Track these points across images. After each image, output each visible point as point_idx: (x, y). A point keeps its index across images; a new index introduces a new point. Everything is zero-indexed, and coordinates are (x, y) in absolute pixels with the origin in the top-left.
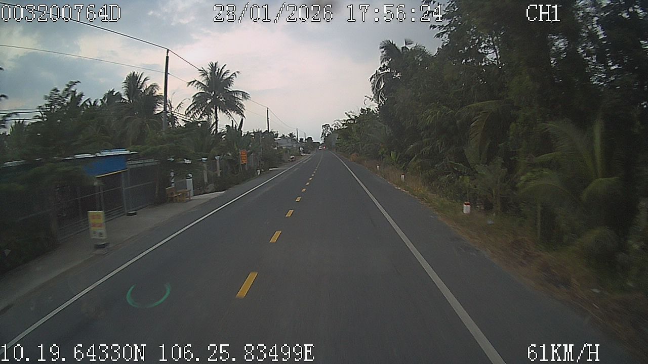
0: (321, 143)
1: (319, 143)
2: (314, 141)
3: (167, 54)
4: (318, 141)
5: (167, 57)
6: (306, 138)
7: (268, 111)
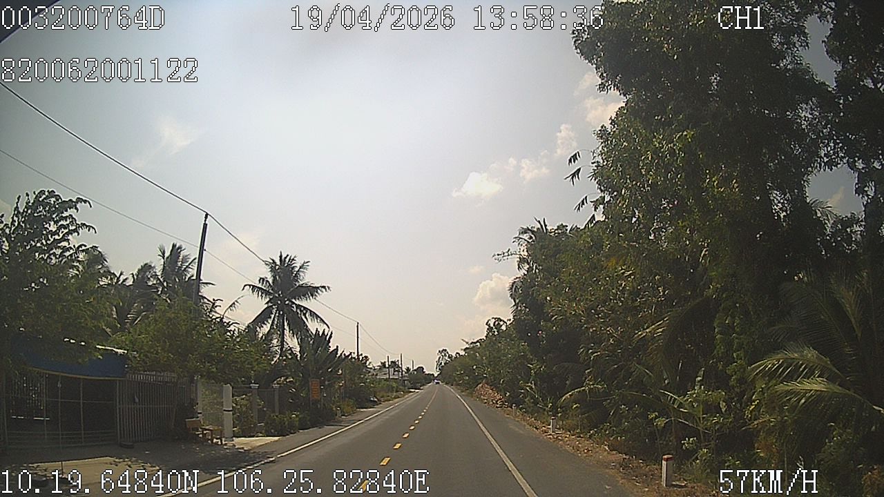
0: (436, 375)
1: (433, 374)
2: (427, 373)
3: (205, 221)
4: (431, 373)
5: (205, 226)
6: (415, 368)
7: (358, 326)
